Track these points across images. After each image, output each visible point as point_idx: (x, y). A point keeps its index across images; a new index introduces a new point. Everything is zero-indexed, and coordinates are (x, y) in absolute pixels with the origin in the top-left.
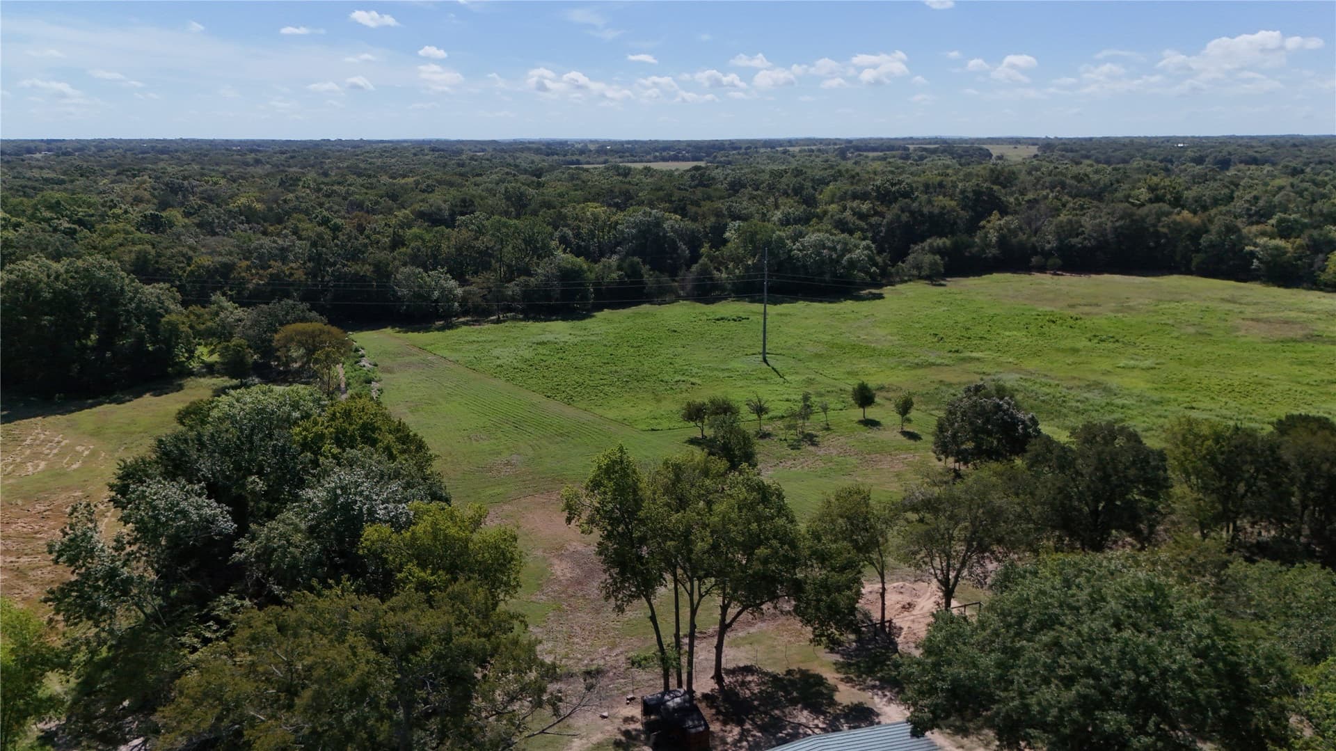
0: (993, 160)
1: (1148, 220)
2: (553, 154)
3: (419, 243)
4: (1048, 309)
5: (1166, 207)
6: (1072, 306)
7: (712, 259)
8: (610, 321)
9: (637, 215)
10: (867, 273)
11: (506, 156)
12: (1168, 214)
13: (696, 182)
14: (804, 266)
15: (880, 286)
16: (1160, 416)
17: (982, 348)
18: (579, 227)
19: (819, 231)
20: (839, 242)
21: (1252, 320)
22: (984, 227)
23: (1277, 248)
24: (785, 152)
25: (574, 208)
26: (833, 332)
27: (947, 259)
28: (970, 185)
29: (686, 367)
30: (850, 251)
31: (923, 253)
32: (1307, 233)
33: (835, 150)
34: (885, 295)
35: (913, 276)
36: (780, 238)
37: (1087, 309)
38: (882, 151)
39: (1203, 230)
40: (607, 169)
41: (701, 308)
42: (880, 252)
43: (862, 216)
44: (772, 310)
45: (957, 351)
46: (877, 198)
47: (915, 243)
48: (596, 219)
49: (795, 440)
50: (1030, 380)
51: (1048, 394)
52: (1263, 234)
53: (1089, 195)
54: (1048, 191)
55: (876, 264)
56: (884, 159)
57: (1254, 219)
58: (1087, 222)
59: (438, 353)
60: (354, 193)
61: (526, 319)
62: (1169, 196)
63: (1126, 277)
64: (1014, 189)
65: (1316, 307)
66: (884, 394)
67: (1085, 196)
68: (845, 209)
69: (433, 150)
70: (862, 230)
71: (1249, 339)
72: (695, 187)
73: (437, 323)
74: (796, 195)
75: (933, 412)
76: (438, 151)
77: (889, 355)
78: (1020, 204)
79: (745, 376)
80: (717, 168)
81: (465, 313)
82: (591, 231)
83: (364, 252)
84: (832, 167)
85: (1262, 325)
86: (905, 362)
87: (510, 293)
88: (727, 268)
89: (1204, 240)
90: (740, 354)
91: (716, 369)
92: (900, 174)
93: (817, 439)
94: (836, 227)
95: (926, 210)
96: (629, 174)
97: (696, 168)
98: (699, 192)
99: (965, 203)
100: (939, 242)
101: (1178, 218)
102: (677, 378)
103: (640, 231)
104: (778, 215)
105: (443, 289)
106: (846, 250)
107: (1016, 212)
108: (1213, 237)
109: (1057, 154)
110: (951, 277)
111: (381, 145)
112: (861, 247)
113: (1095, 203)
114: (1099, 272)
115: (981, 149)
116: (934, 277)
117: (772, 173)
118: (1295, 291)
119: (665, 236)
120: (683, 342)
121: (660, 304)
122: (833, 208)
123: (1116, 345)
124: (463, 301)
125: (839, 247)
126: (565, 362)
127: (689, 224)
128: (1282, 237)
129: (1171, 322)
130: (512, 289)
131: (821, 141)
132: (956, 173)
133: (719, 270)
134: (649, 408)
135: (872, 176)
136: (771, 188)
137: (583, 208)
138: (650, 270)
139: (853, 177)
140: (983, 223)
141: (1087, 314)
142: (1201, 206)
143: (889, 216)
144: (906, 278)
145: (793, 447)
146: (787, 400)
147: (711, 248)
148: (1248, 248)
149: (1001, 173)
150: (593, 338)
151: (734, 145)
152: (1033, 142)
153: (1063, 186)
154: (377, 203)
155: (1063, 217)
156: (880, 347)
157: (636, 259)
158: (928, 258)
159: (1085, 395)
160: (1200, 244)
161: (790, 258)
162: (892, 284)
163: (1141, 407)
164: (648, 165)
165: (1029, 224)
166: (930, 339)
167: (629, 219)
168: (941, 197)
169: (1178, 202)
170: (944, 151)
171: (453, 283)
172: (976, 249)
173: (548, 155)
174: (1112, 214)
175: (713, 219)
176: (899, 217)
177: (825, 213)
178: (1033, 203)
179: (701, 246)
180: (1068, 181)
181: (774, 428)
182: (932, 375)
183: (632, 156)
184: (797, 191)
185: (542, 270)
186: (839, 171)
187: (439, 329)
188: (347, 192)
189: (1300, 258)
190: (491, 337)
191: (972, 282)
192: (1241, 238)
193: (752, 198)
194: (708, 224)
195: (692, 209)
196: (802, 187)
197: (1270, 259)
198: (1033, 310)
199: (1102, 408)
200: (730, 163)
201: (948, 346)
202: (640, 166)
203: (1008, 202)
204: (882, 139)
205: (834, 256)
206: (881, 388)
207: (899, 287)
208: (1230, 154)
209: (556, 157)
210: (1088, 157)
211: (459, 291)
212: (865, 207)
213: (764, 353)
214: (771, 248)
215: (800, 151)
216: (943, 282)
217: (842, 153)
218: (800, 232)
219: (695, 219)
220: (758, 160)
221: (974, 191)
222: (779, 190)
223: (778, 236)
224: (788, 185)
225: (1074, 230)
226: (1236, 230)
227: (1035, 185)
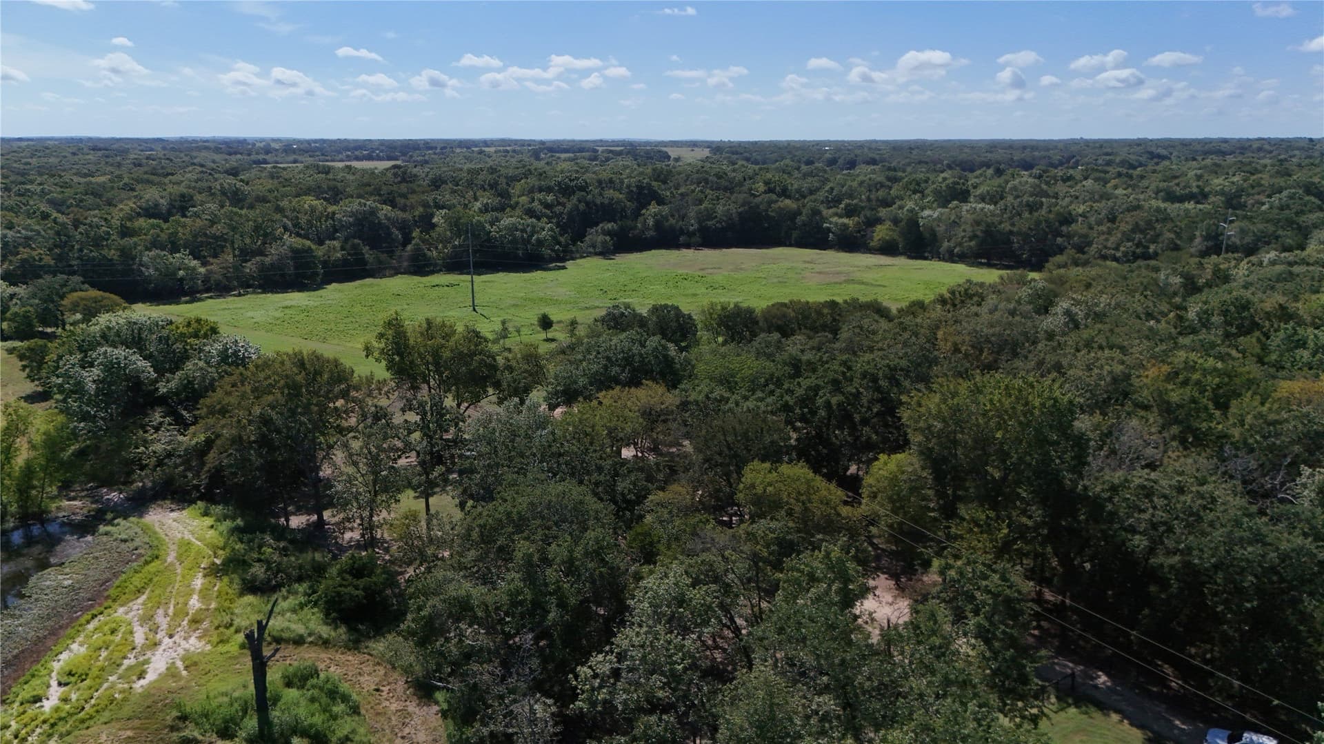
0: (667, 162)
1: (761, 207)
2: (236, 153)
3: (158, 231)
4: (684, 271)
5: (774, 197)
6: (702, 269)
7: (423, 241)
8: (340, 291)
9: (352, 206)
10: (553, 250)
11: (182, 155)
12: (775, 202)
13: (399, 179)
14: (501, 244)
15: (564, 260)
18: (297, 218)
19: (511, 217)
20: (528, 226)
21: (818, 272)
22: (644, 214)
23: (844, 225)
24: (481, 152)
25: (290, 202)
26: (526, 291)
27: (615, 239)
28: (634, 182)
30: (537, 233)
31: (596, 235)
33: (529, 151)
34: (568, 267)
35: (590, 252)
36: (480, 222)
37: (710, 271)
38: (574, 152)
39: (799, 213)
40: (306, 168)
41: (417, 279)
42: (562, 234)
43: (548, 206)
44: (478, 279)
45: (616, 299)
46: (559, 191)
47: (591, 227)
48: (313, 210)
52: (836, 214)
54: (695, 186)
55: (559, 243)
56: (573, 159)
57: (831, 204)
58: (720, 209)
61: (264, 292)
62: (778, 188)
63: (746, 249)
64: (670, 185)
65: (860, 264)
66: (561, 325)
67: (721, 190)
68: (533, 200)
70: (548, 217)
71: (809, 284)
72: (400, 182)
73: (184, 299)
74: (492, 188)
76: (100, 150)
77: (567, 303)
78: (674, 197)
80: (415, 167)
81: (208, 290)
82: (308, 221)
83: (107, 240)
84: (524, 166)
85: (821, 275)
86: (578, 306)
87: (248, 271)
88: (436, 248)
89: (799, 220)
90: (453, 307)
92: (583, 172)
94: (526, 214)
95: (598, 201)
96: (330, 172)
97: (395, 167)
98: (404, 188)
99: (631, 196)
100: (609, 226)
101: (782, 205)
103: (357, 219)
104: (478, 205)
105: (187, 269)
106: (535, 232)
107: (669, 203)
108: (804, 218)
109: (724, 156)
110: (619, 253)
112: (547, 229)
113: (727, 194)
114: (728, 246)
115: (660, 151)
116: (606, 253)
117: (469, 171)
118: (853, 254)
119: (380, 223)
120: (407, 302)
121: (381, 278)
122: (524, 199)
124: (206, 280)
125: (529, 229)
126: (311, 318)
127: (401, 215)
128: (847, 217)
129: (764, 276)
130: (250, 267)
131: (516, 142)
132: (630, 172)
133: (429, 250)
135: (558, 174)
136: (470, 184)
137: (299, 202)
138: (370, 250)
139: (541, 175)
140: (644, 211)
141: (711, 273)
142: (799, 195)
143: (569, 206)
144: (585, 255)
146: (491, 332)
147: (421, 232)
148: (826, 226)
150: (330, 302)
151: (428, 145)
152: (708, 145)
153: (706, 181)
156: (560, 298)
157: (357, 241)
158: (600, 238)
160: (796, 224)
161: (489, 240)
162: (573, 259)
164: (348, 163)
165: (678, 211)
167: (345, 210)
168: (611, 191)
169: (785, 193)
170: (628, 153)
171: (195, 263)
172: (638, 231)
173: (230, 154)
174: (737, 202)
175: (420, 209)
176: (577, 206)
177: (517, 203)
178: (683, 195)
179: (412, 231)
180: (711, 178)
183: (323, 155)
184: (494, 186)
185: (275, 252)
186: (529, 170)
187: (186, 302)
189: (858, 231)
191: (635, 256)
192: (822, 219)
193: (454, 192)
194: (417, 213)
195: (401, 201)
196: (496, 183)
197: (840, 232)
198: (674, 272)
200: (426, 162)
201: (610, 296)
202: (341, 165)
203: (664, 194)
204: (574, 141)
205: (525, 236)
207: (578, 261)
208: (856, 156)
209: (239, 156)
211: (201, 270)
212: (550, 198)
213: (473, 305)
214: (476, 231)
215: (496, 152)
216: (614, 258)
217: (536, 155)
218: (497, 218)
219: (404, 209)
220: (455, 159)
221: (637, 186)
222: (476, 185)
223: (478, 221)
224: (484, 181)
225: (710, 215)
226: (818, 213)
227: (686, 181)
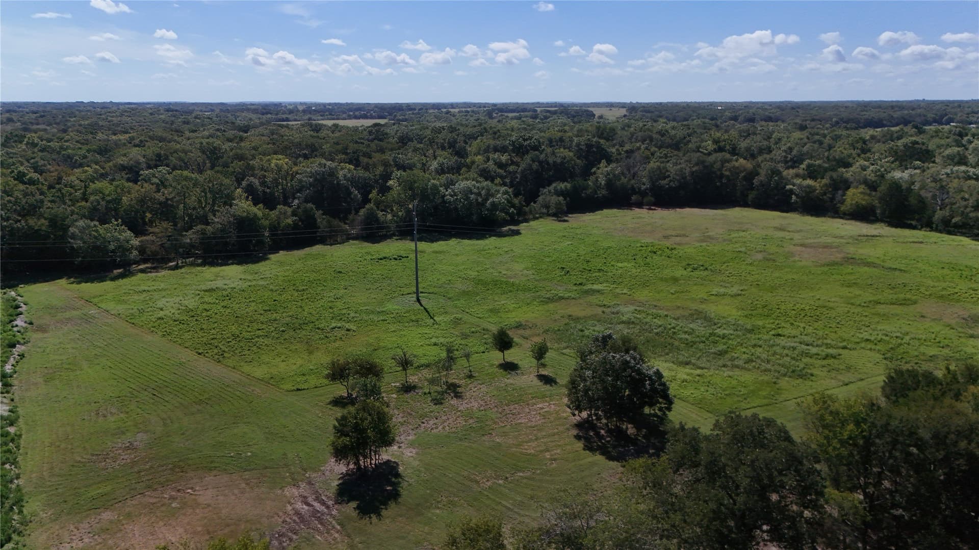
0: (596, 119)
1: (715, 166)
2: (267, 113)
4: (649, 240)
5: (727, 156)
6: (666, 237)
7: (378, 204)
8: (281, 264)
9: (314, 166)
10: (507, 213)
12: (729, 161)
13: (373, 136)
14: (456, 209)
15: (517, 223)
16: (755, 346)
17: (601, 280)
18: (265, 176)
19: (467, 179)
20: (483, 188)
21: (802, 245)
22: (595, 173)
23: (809, 186)
24: (447, 113)
25: (261, 160)
26: (479, 268)
27: (568, 199)
28: (583, 140)
29: (344, 311)
30: (493, 196)
31: (549, 195)
32: (828, 174)
33: (485, 111)
34: (522, 232)
35: (543, 213)
36: (434, 185)
37: (678, 240)
38: (518, 112)
39: (752, 174)
40: (303, 125)
42: (516, 195)
43: (501, 165)
45: (581, 284)
46: (513, 151)
47: (544, 187)
48: (279, 169)
49: (439, 393)
50: (643, 312)
51: (660, 326)
52: (797, 176)
53: (669, 146)
54: (640, 143)
55: (513, 206)
56: (519, 118)
57: (790, 164)
58: (671, 168)
59: (103, 305)
60: (68, 148)
61: (203, 264)
62: (728, 147)
63: (703, 210)
64: (614, 142)
65: (843, 234)
66: (521, 332)
67: (667, 147)
68: (488, 160)
69: (168, 110)
70: (502, 177)
71: (804, 263)
72: (372, 141)
73: (115, 271)
74: (450, 148)
75: (564, 351)
77: (526, 290)
78: (620, 154)
79: (399, 319)
80: (394, 124)
81: (145, 261)
82: (275, 179)
83: (40, 208)
84: (480, 125)
85: (808, 250)
86: (539, 297)
87: (188, 241)
88: (392, 210)
89: (756, 181)
90: (396, 295)
91: (373, 312)
92: (531, 130)
93: (459, 390)
94: (481, 175)
95: (551, 160)
96: (320, 129)
97: (376, 125)
98: (373, 145)
99: (579, 154)
100: (562, 186)
101: (737, 164)
102: (334, 325)
103: (316, 180)
104: (434, 165)
105: (119, 240)
106: (489, 194)
107: (617, 161)
108: (762, 178)
109: (639, 114)
110: (572, 213)
111: (127, 106)
112: (501, 192)
113: (676, 152)
114: (682, 206)
115: (588, 111)
116: (559, 214)
117: (434, 129)
118: (823, 219)
119: (338, 184)
120: (347, 283)
121: (331, 245)
122: (479, 158)
123: (706, 273)
124: (142, 250)
125: (483, 192)
126: (229, 310)
127: (361, 173)
128: (811, 177)
129: (743, 249)
130: (189, 237)
131: (474, 105)
132: (572, 128)
133: (383, 213)
134: (300, 362)
135: (509, 132)
136: (432, 142)
137: (269, 160)
138: (323, 214)
139: (495, 133)
140: (594, 170)
141: (679, 244)
142: (751, 155)
143: (523, 166)
144: (537, 216)
145: (438, 402)
146: (435, 344)
147: (377, 194)
148: (788, 187)
149: (605, 129)
150: (261, 283)
151: (410, 107)
152: (622, 105)
153: (651, 139)
154: (85, 157)
155: (653, 164)
156: (517, 282)
157: (310, 205)
158: (554, 199)
159: (691, 326)
160: (753, 184)
161: (444, 202)
162: (527, 221)
163: (738, 336)
164: (339, 122)
165: (629, 170)
166: (558, 272)
167: (308, 169)
168: (562, 150)
169: (734, 151)
170: (562, 113)
171: (129, 234)
172: (590, 191)
173: (263, 114)
174: (689, 161)
175: (381, 168)
176: (530, 165)
177: (473, 162)
178: (630, 152)
179: (370, 192)
180: (654, 136)
181: (420, 380)
182: (561, 310)
183: (331, 114)
184: (452, 145)
185: (220, 219)
186: (485, 128)
188: (61, 148)
189: (825, 194)
190: (163, 286)
191: (588, 218)
192: (781, 178)
193: (415, 150)
194: (378, 172)
195: (364, 160)
196: (455, 142)
197: (804, 195)
198: (638, 242)
199: (707, 339)
200: (404, 121)
201: (573, 279)
202: (330, 123)
203: (611, 152)
204: (517, 103)
205: (480, 200)
206: (519, 326)
207: (532, 223)
208: (754, 114)
209: (269, 116)
210: (661, 117)
211: (135, 242)
212: (504, 158)
213: (417, 293)
214: (425, 195)
215: (459, 112)
216: (566, 218)
217: (490, 114)
218: (452, 180)
219: (366, 168)
220: (427, 118)
221: (586, 144)
222: (437, 144)
223: (433, 184)
224: (444, 140)
225: (662, 174)
226: (778, 173)
227: (630, 139)
